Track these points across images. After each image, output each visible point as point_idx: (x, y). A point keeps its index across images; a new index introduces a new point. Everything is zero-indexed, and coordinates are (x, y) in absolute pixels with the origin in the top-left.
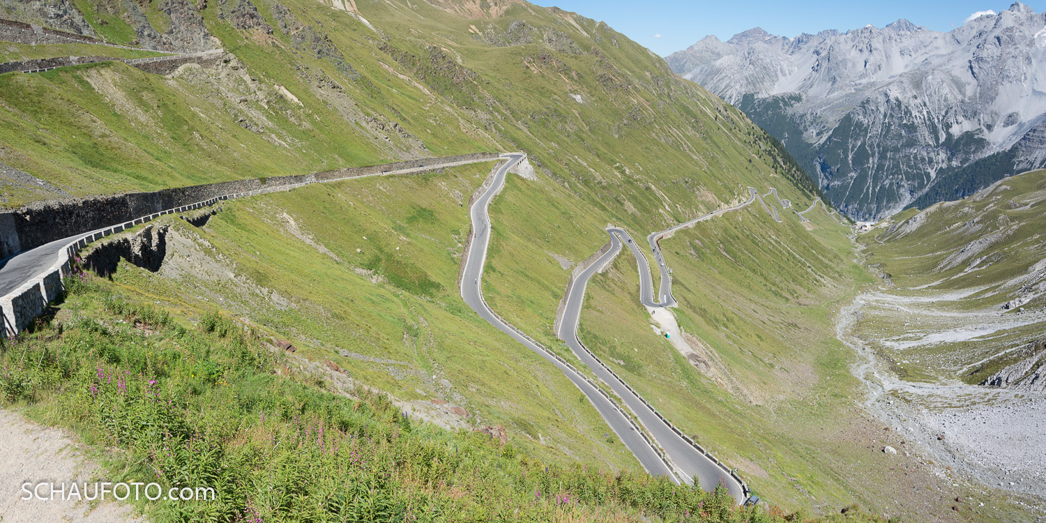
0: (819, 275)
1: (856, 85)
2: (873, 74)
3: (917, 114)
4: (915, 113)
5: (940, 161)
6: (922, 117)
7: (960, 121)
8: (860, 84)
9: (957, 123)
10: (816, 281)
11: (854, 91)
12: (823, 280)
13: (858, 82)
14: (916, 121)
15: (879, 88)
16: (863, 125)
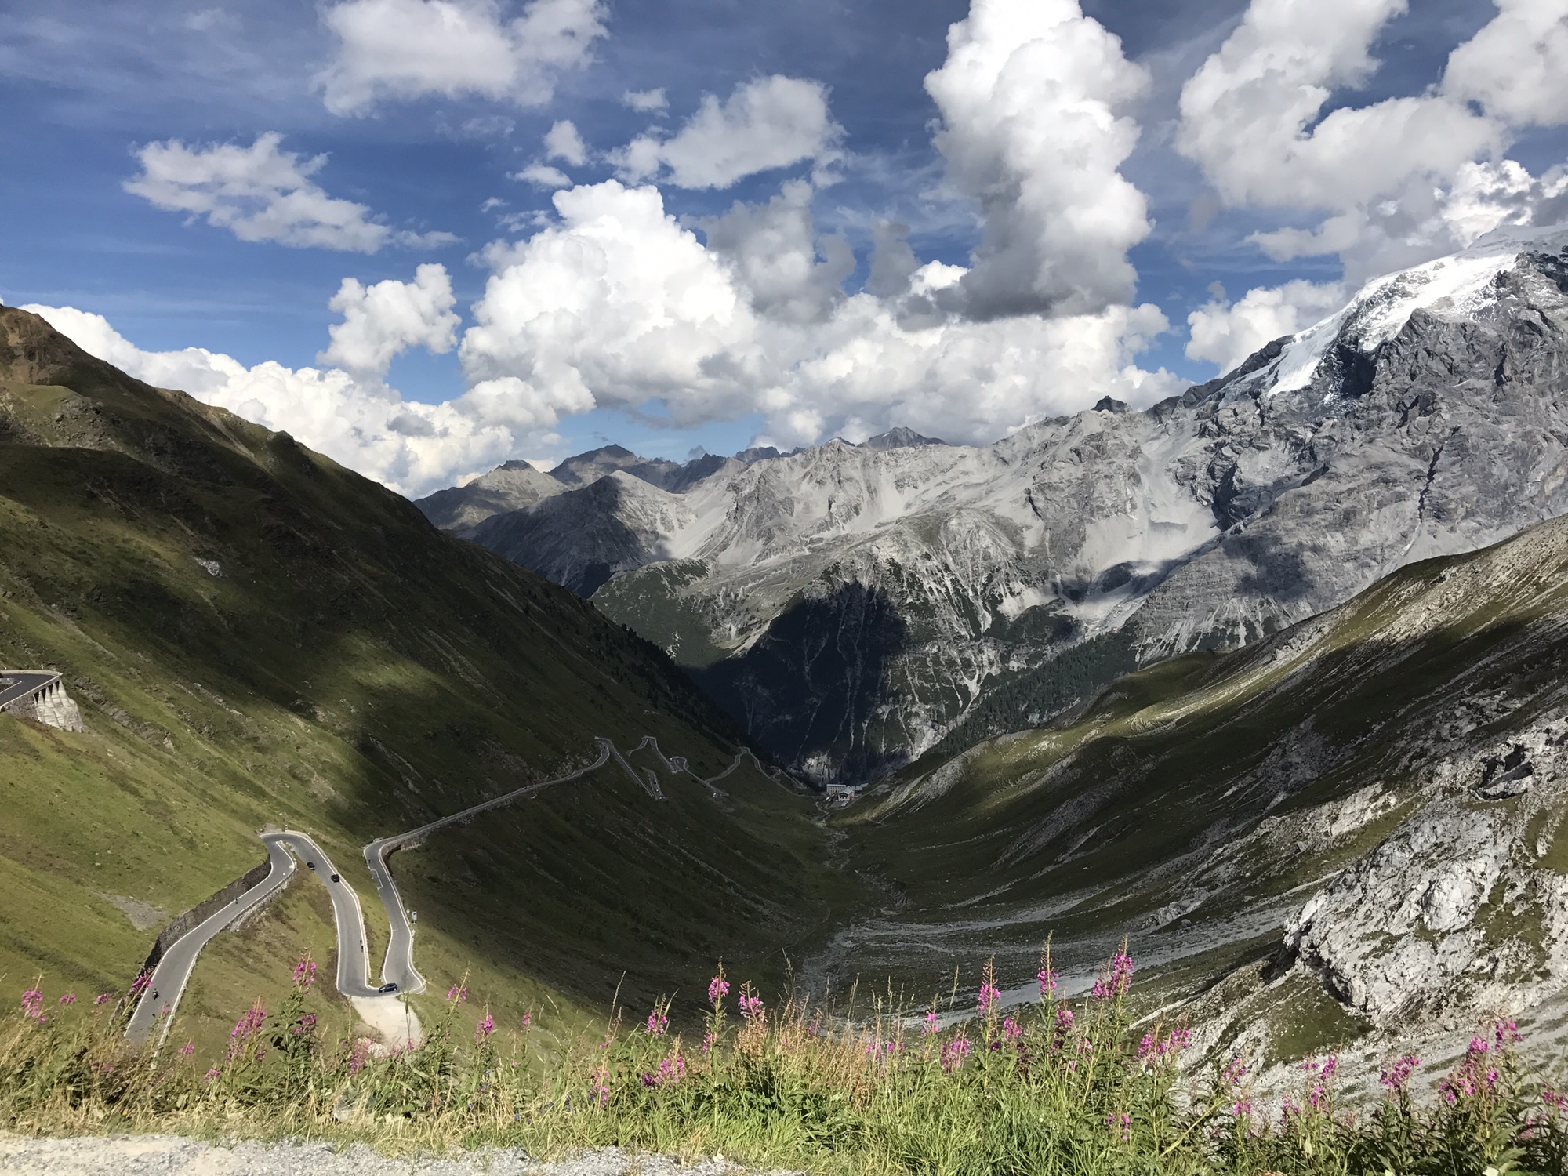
0: (753, 899)
1: (812, 541)
2: (844, 521)
3: (933, 585)
4: (928, 584)
5: (986, 663)
6: (943, 590)
7: (1016, 590)
8: (821, 540)
9: (1012, 594)
10: (747, 910)
11: (807, 553)
12: (760, 908)
13: (816, 536)
14: (931, 598)
15: (856, 546)
16: (830, 610)
